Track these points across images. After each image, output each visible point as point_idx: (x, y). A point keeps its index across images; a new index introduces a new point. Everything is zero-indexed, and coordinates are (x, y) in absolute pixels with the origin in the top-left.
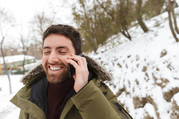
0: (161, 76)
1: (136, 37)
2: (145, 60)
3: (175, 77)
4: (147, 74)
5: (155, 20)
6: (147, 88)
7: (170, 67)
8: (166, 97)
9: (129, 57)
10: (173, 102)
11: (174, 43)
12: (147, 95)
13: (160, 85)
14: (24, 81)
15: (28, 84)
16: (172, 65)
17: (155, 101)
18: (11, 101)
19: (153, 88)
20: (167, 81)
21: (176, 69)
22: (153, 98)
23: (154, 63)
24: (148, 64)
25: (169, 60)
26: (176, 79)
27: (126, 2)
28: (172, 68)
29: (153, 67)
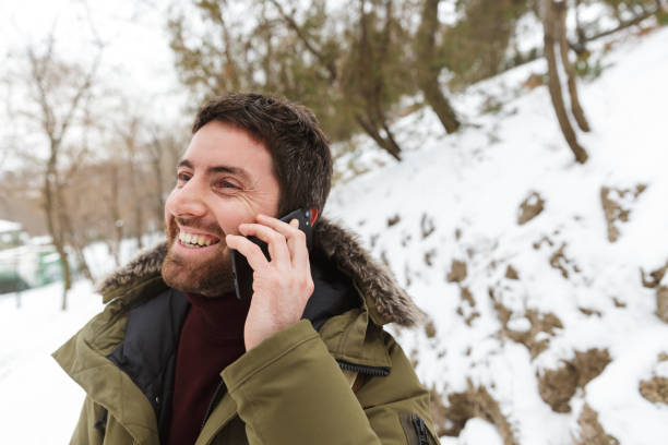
0: (525, 300)
1: (417, 148)
2: (458, 234)
3: (585, 305)
4: (466, 294)
5: (482, 93)
6: (468, 353)
7: (562, 262)
8: (549, 392)
9: (392, 223)
10: (582, 414)
11: (568, 167)
12: (469, 381)
13: (522, 338)
14: (108, 290)
15: (119, 303)
16: (569, 253)
17: (505, 410)
18: (55, 356)
19: (493, 353)
20: (552, 323)
21: (587, 271)
22: (496, 395)
23: (496, 246)
24: (471, 253)
25: (556, 233)
26: (587, 312)
27: (381, 13)
28: (569, 268)
29: (493, 265)
